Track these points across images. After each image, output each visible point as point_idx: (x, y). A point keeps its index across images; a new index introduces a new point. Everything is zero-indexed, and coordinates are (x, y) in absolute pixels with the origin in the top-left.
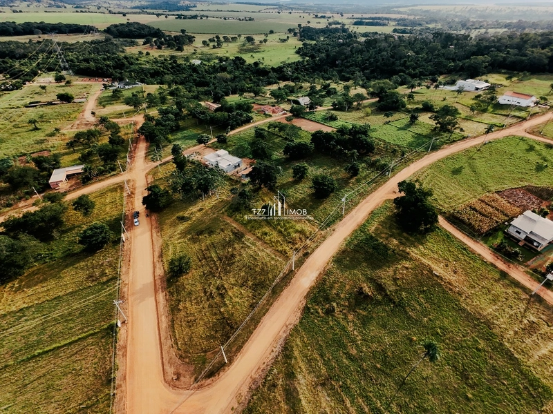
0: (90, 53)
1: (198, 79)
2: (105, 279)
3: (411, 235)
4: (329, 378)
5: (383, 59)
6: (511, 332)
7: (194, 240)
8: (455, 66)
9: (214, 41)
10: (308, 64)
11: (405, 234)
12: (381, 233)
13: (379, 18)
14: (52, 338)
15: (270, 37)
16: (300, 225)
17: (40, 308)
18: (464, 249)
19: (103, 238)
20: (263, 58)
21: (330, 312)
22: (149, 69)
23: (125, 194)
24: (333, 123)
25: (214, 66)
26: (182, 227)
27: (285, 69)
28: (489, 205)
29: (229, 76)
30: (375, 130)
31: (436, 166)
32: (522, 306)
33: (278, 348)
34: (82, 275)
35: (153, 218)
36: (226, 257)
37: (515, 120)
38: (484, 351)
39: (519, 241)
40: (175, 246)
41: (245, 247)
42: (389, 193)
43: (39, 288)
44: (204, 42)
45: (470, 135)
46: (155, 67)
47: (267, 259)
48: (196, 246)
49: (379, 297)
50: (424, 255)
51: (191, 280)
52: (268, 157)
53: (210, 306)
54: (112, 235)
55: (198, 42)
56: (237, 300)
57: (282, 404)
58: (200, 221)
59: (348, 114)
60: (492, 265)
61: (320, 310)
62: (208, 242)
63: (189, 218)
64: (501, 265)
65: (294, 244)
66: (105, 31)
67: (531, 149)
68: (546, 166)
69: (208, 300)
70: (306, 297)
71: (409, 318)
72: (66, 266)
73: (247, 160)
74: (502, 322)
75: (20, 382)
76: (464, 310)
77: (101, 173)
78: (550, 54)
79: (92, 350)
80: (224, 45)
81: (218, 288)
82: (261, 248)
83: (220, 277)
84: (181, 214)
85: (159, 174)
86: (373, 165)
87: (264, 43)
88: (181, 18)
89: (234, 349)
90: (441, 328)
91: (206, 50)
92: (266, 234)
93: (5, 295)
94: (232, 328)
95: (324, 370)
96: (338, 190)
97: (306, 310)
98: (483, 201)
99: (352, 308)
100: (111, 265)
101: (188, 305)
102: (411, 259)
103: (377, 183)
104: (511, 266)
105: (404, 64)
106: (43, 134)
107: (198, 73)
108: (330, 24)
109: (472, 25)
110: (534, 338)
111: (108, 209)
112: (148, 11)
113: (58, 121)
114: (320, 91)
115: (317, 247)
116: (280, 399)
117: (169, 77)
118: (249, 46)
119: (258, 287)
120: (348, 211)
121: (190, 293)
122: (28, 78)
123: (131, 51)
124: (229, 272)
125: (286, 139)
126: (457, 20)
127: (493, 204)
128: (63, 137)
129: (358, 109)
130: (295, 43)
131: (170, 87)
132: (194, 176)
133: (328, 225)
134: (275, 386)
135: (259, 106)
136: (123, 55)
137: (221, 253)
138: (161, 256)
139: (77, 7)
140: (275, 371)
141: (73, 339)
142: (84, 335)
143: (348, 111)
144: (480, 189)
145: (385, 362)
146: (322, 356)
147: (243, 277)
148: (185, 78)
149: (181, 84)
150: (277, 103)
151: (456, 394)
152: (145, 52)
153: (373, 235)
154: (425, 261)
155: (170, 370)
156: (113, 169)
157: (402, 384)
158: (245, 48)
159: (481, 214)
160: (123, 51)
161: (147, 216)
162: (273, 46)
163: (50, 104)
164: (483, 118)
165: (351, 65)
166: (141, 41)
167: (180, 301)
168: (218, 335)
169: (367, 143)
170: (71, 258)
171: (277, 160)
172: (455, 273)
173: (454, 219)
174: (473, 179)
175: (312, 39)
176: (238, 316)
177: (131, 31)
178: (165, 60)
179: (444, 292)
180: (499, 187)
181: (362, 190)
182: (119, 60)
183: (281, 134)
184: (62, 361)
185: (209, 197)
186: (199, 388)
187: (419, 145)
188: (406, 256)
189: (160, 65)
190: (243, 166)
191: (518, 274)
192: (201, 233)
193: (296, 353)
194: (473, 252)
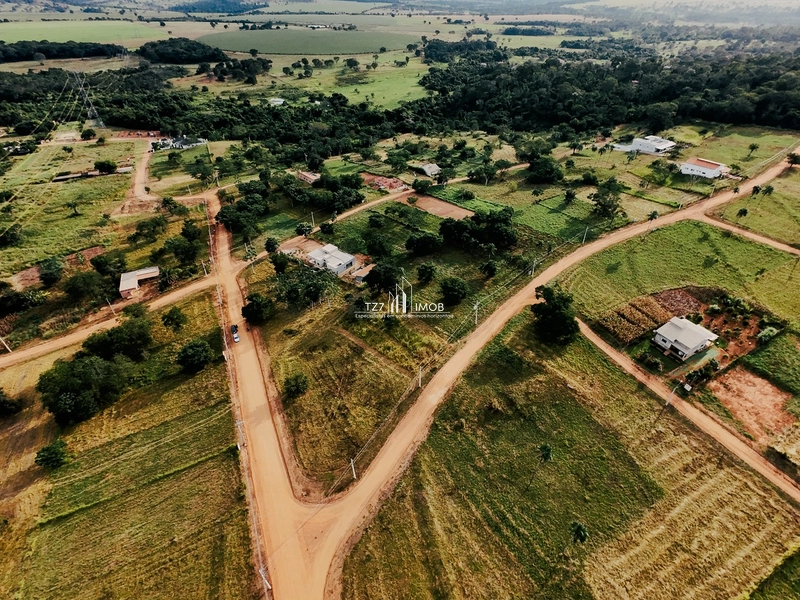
0: (121, 91)
1: (283, 131)
2: (213, 403)
3: (550, 346)
4: (456, 488)
5: (541, 99)
6: (637, 442)
7: (307, 357)
8: (636, 113)
9: (300, 66)
10: (437, 104)
11: (543, 346)
12: (517, 345)
13: (541, 23)
14: (170, 462)
15: (383, 58)
16: (427, 337)
17: (148, 434)
18: (605, 361)
19: (205, 357)
20: (372, 95)
21: (458, 428)
22: (212, 117)
23: (215, 304)
24: (469, 204)
25: (304, 109)
26: (291, 342)
27: (404, 114)
28: (640, 310)
29: (325, 126)
30: (520, 213)
31: (588, 262)
32: (653, 417)
33: (406, 464)
34: (186, 400)
35: (255, 332)
36: (345, 375)
37: (695, 198)
38: (608, 459)
39: (664, 350)
40: (286, 366)
41: (366, 363)
42: (530, 298)
43: (142, 414)
44: (286, 70)
45: (636, 219)
46: (220, 114)
47: (391, 376)
48: (311, 364)
49: (510, 412)
50: (561, 368)
51: (309, 400)
52: (387, 253)
53: (333, 426)
54: (212, 354)
55: (276, 70)
56: (361, 419)
57: (411, 512)
58: (311, 336)
59: (488, 188)
60: (632, 376)
61: (448, 427)
62: (323, 359)
63: (298, 332)
64: (640, 377)
65: (421, 359)
66: (137, 53)
67: (706, 237)
68: (717, 261)
69: (330, 420)
70: (434, 414)
71: (539, 431)
72: (166, 390)
73: (361, 257)
74: (630, 432)
75: (146, 504)
76: (594, 422)
77: (181, 277)
78: (757, 98)
79: (216, 472)
80: (315, 72)
81: (339, 408)
82: (384, 364)
83: (340, 397)
84: (287, 327)
85: (253, 277)
86: (513, 262)
87: (372, 69)
88: (247, 28)
89: (361, 467)
90: (568, 440)
91: (289, 81)
92: (389, 348)
93: (105, 422)
94: (358, 447)
95: (451, 482)
96: (471, 295)
97: (434, 427)
98: (634, 306)
99: (481, 424)
100: (216, 388)
101: (309, 426)
102: (546, 373)
103: (518, 285)
104: (652, 377)
105: (568, 108)
106: (86, 222)
107: (282, 121)
108: (469, 35)
109: (676, 35)
110: (659, 446)
111: (198, 323)
112: (197, 15)
113: (102, 203)
114: (452, 152)
115: (446, 361)
116: (408, 507)
117: (241, 129)
118: (351, 74)
119: (383, 405)
120: (482, 319)
121: (309, 414)
122: (42, 134)
123: (181, 84)
124: (350, 391)
125: (408, 227)
126: (656, 24)
127: (644, 309)
128: (115, 226)
129: (502, 181)
130: (418, 67)
131: (245, 146)
132: (301, 282)
133: (459, 336)
134: (404, 496)
135: (372, 177)
136: (168, 92)
137: (339, 370)
138: (272, 375)
139: (87, 11)
140: (404, 484)
141: (192, 463)
142: (204, 458)
143: (489, 184)
144: (635, 290)
145: (511, 473)
146: (449, 469)
147: (366, 396)
148: (264, 129)
149: (259, 138)
150: (394, 172)
151: (575, 497)
152: (200, 86)
153: (508, 347)
154: (561, 374)
155: (299, 488)
156: (194, 271)
157: (526, 491)
158: (345, 76)
159: (628, 320)
160: (169, 86)
161: (248, 330)
162: (386, 72)
163: (85, 176)
164: (657, 194)
165: (497, 108)
166: (193, 68)
167: (300, 422)
168: (344, 454)
169: (507, 234)
170: (168, 381)
171: (398, 256)
172: (591, 385)
173: (599, 328)
174: (629, 278)
175: (443, 61)
176: (363, 435)
177: (177, 53)
178: (232, 100)
179: (577, 405)
180: (656, 288)
181: (499, 294)
182: (166, 101)
183: (402, 220)
184: (186, 483)
185: (319, 306)
186: (329, 501)
187: (573, 234)
188: (541, 370)
189: (226, 110)
190: (356, 265)
191: (657, 386)
192: (314, 349)
193: (424, 468)
194: (614, 364)
